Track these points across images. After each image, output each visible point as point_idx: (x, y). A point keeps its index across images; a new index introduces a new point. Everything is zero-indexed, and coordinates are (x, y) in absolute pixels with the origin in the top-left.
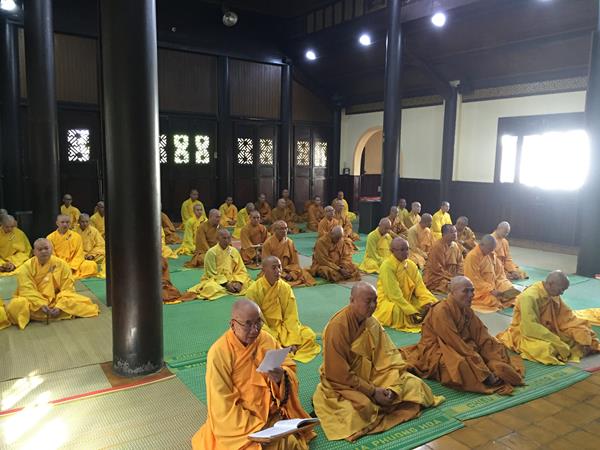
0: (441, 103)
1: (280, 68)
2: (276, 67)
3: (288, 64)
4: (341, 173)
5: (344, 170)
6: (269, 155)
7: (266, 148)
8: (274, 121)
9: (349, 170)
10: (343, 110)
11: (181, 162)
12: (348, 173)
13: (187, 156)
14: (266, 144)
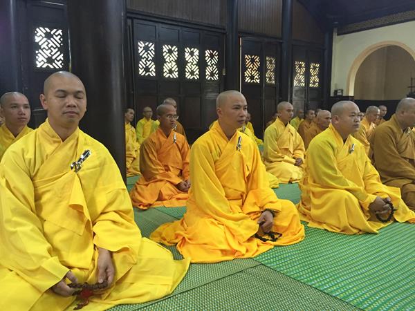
4: (332, 95)
5: (336, 92)
6: (272, 74)
7: (271, 67)
8: (276, 38)
9: (342, 91)
10: (335, 30)
11: (192, 78)
12: (340, 94)
13: (197, 72)
14: (271, 63)
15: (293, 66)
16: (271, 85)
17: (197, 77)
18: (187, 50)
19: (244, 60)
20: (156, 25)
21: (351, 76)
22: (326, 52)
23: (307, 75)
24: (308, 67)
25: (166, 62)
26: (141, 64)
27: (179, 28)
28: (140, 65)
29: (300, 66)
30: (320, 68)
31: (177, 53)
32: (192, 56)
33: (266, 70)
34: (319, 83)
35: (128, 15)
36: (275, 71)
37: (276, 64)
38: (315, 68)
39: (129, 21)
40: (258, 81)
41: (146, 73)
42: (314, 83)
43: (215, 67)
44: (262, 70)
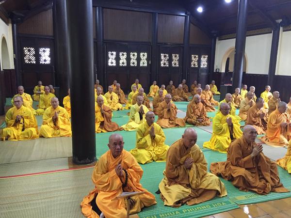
0: (271, 33)
1: (184, 17)
2: (182, 17)
3: (188, 15)
4: (215, 71)
7: (176, 58)
8: (180, 44)
11: (133, 65)
12: (218, 71)
13: (136, 63)
15: (190, 57)
16: (176, 67)
19: (160, 56)
21: (223, 62)
24: (200, 58)
25: (121, 59)
28: (109, 61)
29: (195, 57)
30: (208, 58)
31: (126, 55)
32: (134, 56)
33: (173, 60)
34: (208, 65)
36: (178, 60)
37: (179, 57)
38: (204, 57)
40: (168, 66)
41: (112, 64)
42: (204, 65)
43: (145, 60)
44: (170, 61)
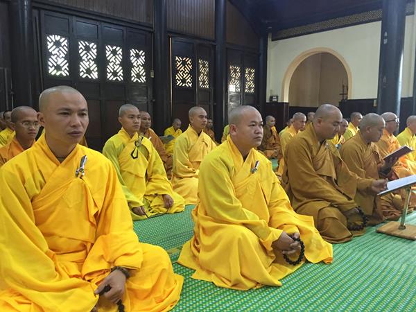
4: (268, 101)
5: (271, 98)
6: (206, 78)
7: (204, 70)
8: (209, 41)
9: (277, 97)
10: (270, 35)
11: (114, 79)
12: (276, 100)
13: (121, 73)
14: (204, 66)
15: (228, 71)
16: (205, 90)
17: (120, 79)
18: (109, 48)
19: (174, 62)
20: (70, 18)
21: (286, 82)
22: (261, 57)
23: (243, 80)
24: (243, 73)
25: (82, 60)
26: (51, 62)
27: (98, 23)
28: (49, 63)
29: (235, 71)
30: (255, 73)
31: (96, 50)
32: (114, 55)
33: (199, 73)
34: (255, 89)
35: (34, 4)
36: (209, 75)
37: (209, 67)
38: (250, 73)
39: (35, 12)
40: (190, 85)
41: (57, 71)
42: (250, 88)
43: (142, 68)
44: (194, 73)
